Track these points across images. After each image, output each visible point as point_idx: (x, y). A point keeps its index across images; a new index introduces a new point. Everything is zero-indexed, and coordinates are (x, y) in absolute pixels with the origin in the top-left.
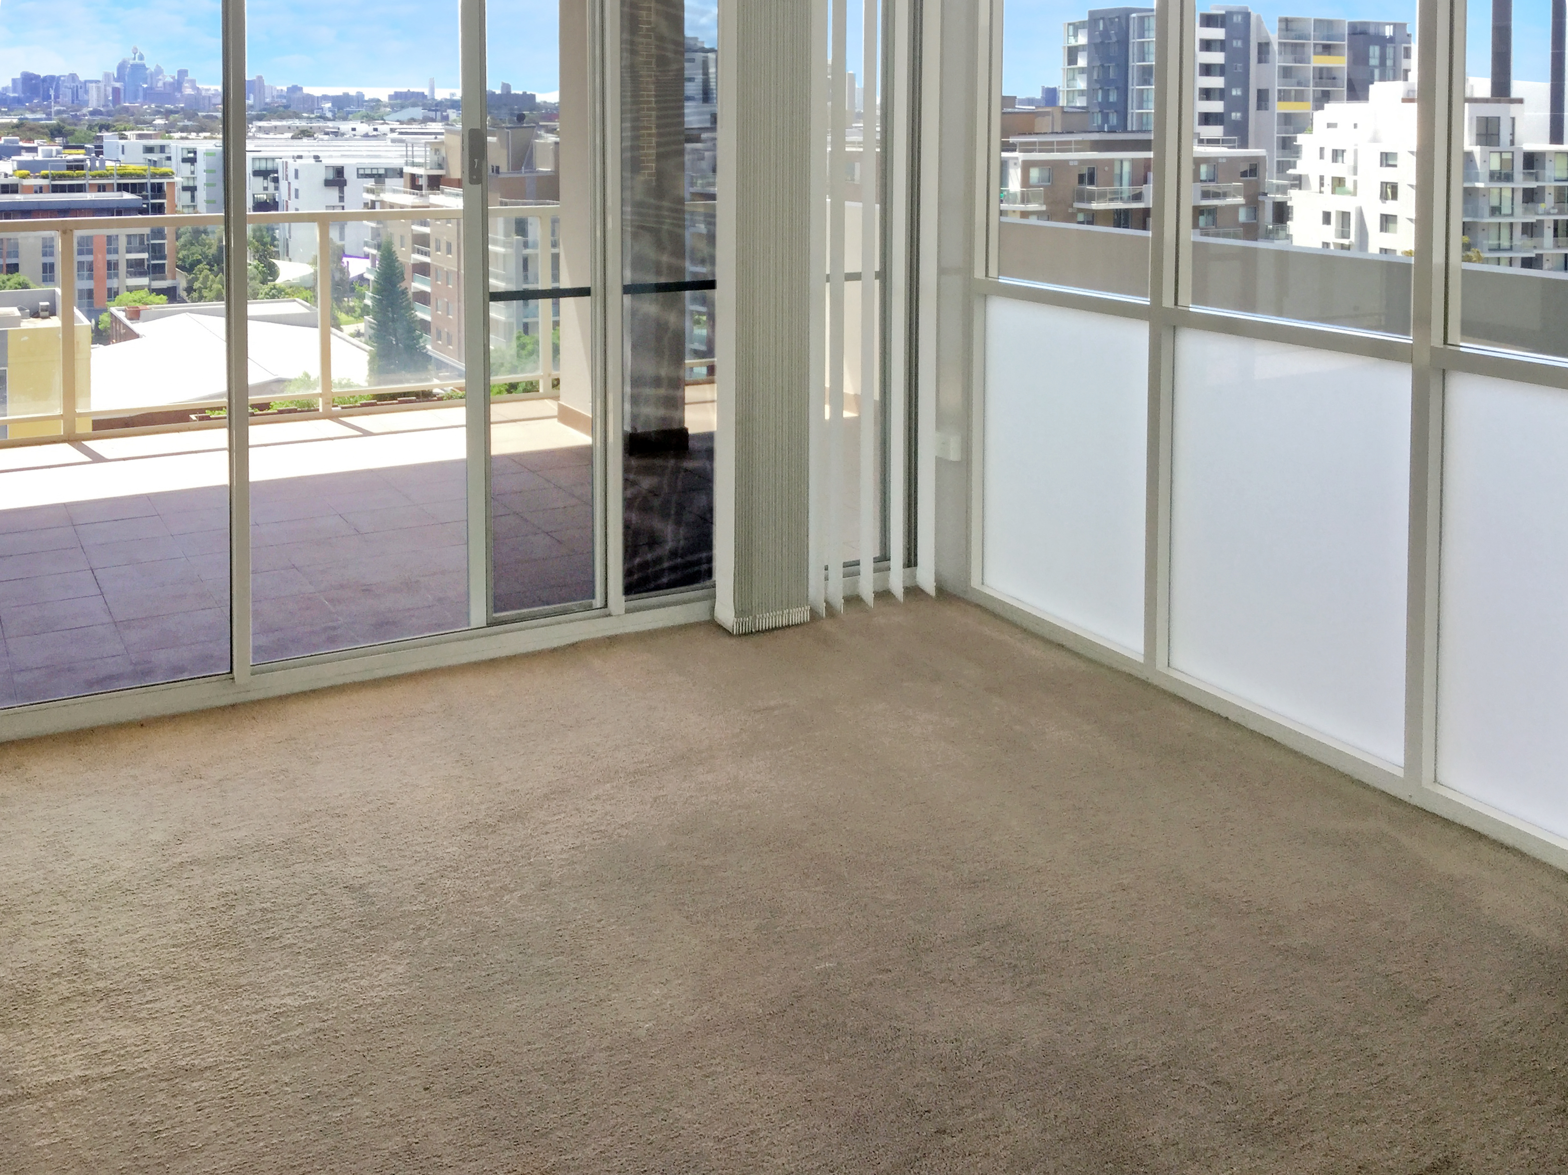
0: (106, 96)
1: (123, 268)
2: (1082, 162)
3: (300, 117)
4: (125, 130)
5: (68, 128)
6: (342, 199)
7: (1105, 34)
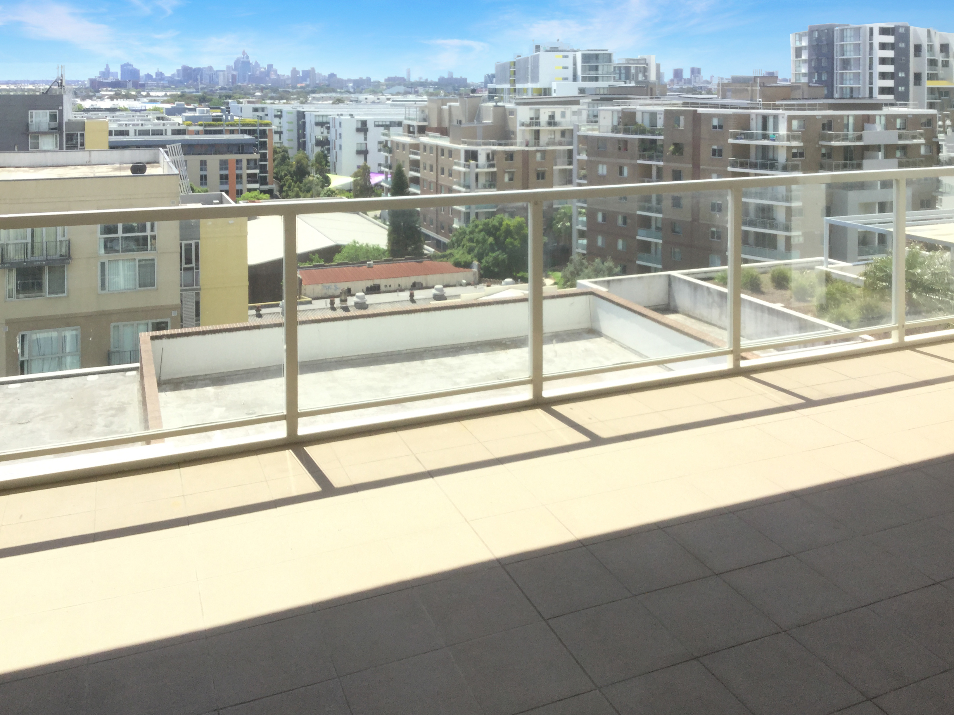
0: (228, 80)
1: (245, 178)
2: (824, 116)
3: (336, 92)
4: (240, 98)
5: (208, 97)
6: (365, 139)
7: (819, 39)
